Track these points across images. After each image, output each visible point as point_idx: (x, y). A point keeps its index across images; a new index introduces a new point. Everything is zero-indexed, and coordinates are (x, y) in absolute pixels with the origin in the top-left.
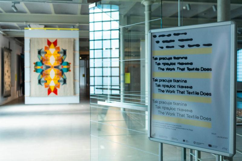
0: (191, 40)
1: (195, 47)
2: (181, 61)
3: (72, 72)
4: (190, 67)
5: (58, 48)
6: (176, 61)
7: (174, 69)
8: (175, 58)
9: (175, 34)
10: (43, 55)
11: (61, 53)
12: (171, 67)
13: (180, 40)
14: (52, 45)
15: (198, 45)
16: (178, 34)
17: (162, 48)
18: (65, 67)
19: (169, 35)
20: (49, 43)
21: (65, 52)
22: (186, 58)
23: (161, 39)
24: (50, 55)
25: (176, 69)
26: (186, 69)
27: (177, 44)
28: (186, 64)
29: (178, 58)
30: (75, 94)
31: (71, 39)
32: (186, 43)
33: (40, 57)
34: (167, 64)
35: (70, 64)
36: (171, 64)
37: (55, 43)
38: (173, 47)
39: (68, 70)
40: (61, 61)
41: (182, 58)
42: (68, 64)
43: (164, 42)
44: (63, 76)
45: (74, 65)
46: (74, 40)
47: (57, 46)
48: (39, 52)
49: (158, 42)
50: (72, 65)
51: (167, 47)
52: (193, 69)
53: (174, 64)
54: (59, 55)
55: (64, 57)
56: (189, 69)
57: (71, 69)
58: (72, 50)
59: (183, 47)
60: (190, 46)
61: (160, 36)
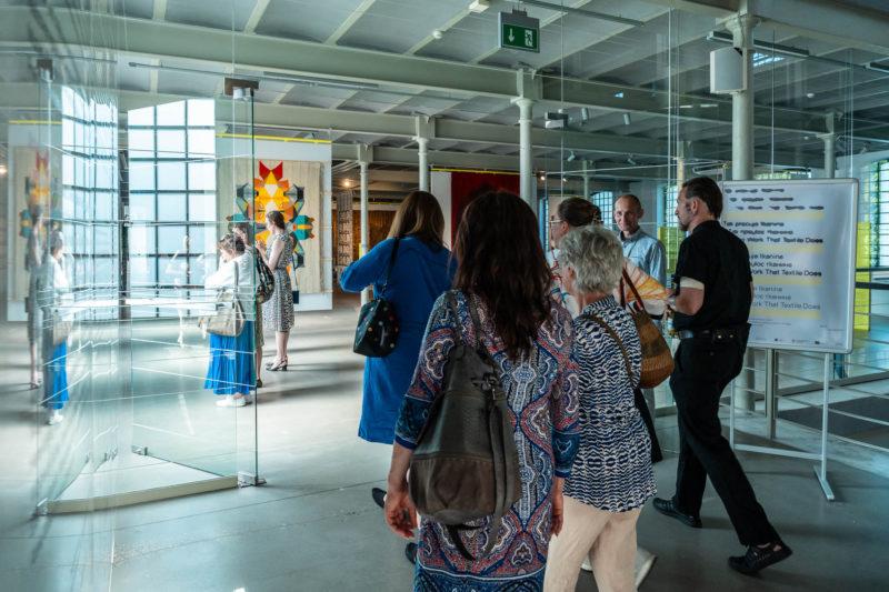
0: (791, 199)
1: (797, 210)
2: (773, 228)
3: (316, 240)
4: (788, 236)
5: (286, 183)
6: (766, 229)
7: (761, 240)
8: (763, 224)
9: (764, 190)
10: (250, 199)
11: (293, 194)
12: (757, 236)
13: (771, 199)
14: (271, 176)
15: (802, 208)
16: (769, 191)
17: (741, 208)
18: (302, 227)
19: (755, 191)
20: (264, 171)
21: (300, 194)
22: (782, 225)
23: (740, 196)
24: (268, 198)
25: (765, 240)
26: (782, 240)
27: (767, 203)
28: (782, 233)
29: (769, 224)
30: (323, 289)
31: (314, 163)
32: (782, 204)
33: (241, 202)
34: (750, 232)
35: (313, 220)
36: (756, 232)
37: (278, 172)
38: (760, 208)
39: (308, 235)
40: (292, 213)
41: (775, 224)
42: (308, 221)
43: (744, 200)
44: (297, 249)
45: (321, 224)
46: (322, 166)
47: (282, 180)
48: (241, 193)
49: (734, 200)
50: (316, 224)
51: (750, 208)
52: (793, 240)
53: (762, 232)
54: (286, 200)
55: (300, 203)
56: (786, 240)
57: (315, 231)
58: (317, 188)
59: (777, 208)
60: (788, 208)
61: (737, 191)
